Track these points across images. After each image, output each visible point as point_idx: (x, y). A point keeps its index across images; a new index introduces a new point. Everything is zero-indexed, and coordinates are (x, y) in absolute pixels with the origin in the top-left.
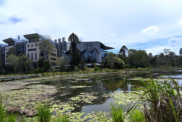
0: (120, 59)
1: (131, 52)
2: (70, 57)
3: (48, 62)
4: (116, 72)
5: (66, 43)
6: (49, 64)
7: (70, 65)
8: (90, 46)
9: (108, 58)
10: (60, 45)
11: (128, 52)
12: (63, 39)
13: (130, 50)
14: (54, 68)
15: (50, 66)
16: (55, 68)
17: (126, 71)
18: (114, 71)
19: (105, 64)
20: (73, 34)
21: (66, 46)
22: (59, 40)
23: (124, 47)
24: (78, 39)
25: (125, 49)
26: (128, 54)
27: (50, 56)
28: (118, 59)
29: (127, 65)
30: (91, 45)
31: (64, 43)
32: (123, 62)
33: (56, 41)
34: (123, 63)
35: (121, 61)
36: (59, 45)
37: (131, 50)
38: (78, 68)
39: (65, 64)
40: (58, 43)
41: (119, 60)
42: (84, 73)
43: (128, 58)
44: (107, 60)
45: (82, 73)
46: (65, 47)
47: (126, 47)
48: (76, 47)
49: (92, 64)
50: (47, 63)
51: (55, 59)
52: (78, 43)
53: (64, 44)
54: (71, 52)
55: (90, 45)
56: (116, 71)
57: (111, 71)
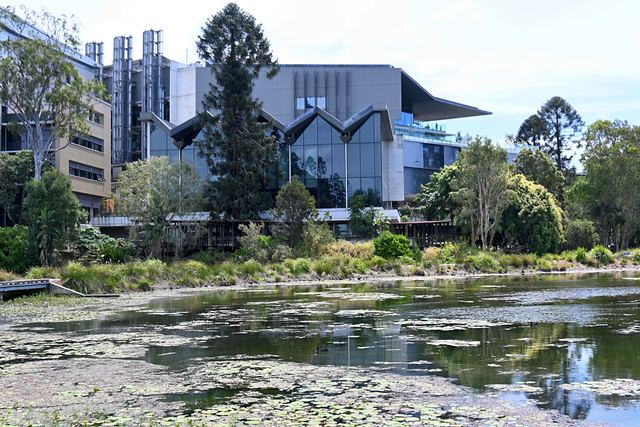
0: (533, 187)
1: (603, 140)
2: (210, 162)
3: (58, 192)
4: (527, 273)
5: (166, 70)
6: (66, 205)
7: (205, 217)
8: (332, 91)
9: (453, 174)
10: (125, 82)
11: (578, 136)
12: (151, 38)
13: (600, 128)
14: (97, 231)
15: (73, 214)
16: (103, 230)
17: (590, 264)
18: (516, 265)
19: (430, 213)
20: (232, 10)
21: (166, 89)
22: (122, 45)
23: (557, 104)
24: (265, 46)
25: (564, 120)
26: (582, 150)
27: (68, 154)
28: (524, 182)
29: (578, 223)
30: (337, 87)
31: (155, 67)
32: (554, 206)
33: (96, 49)
34: (557, 211)
35: (544, 197)
36: (117, 77)
37: (603, 128)
38: (264, 238)
39: (174, 210)
40: (107, 69)
41: (526, 190)
42: (319, 272)
43: (582, 181)
44: (448, 189)
45: (306, 270)
46: (161, 93)
47: (569, 108)
48: (254, 95)
49: (355, 211)
50: (53, 195)
51: (94, 174)
52: (264, 71)
53: (155, 71)
54: (218, 127)
55: (332, 83)
56: (526, 264)
57: (496, 262)
